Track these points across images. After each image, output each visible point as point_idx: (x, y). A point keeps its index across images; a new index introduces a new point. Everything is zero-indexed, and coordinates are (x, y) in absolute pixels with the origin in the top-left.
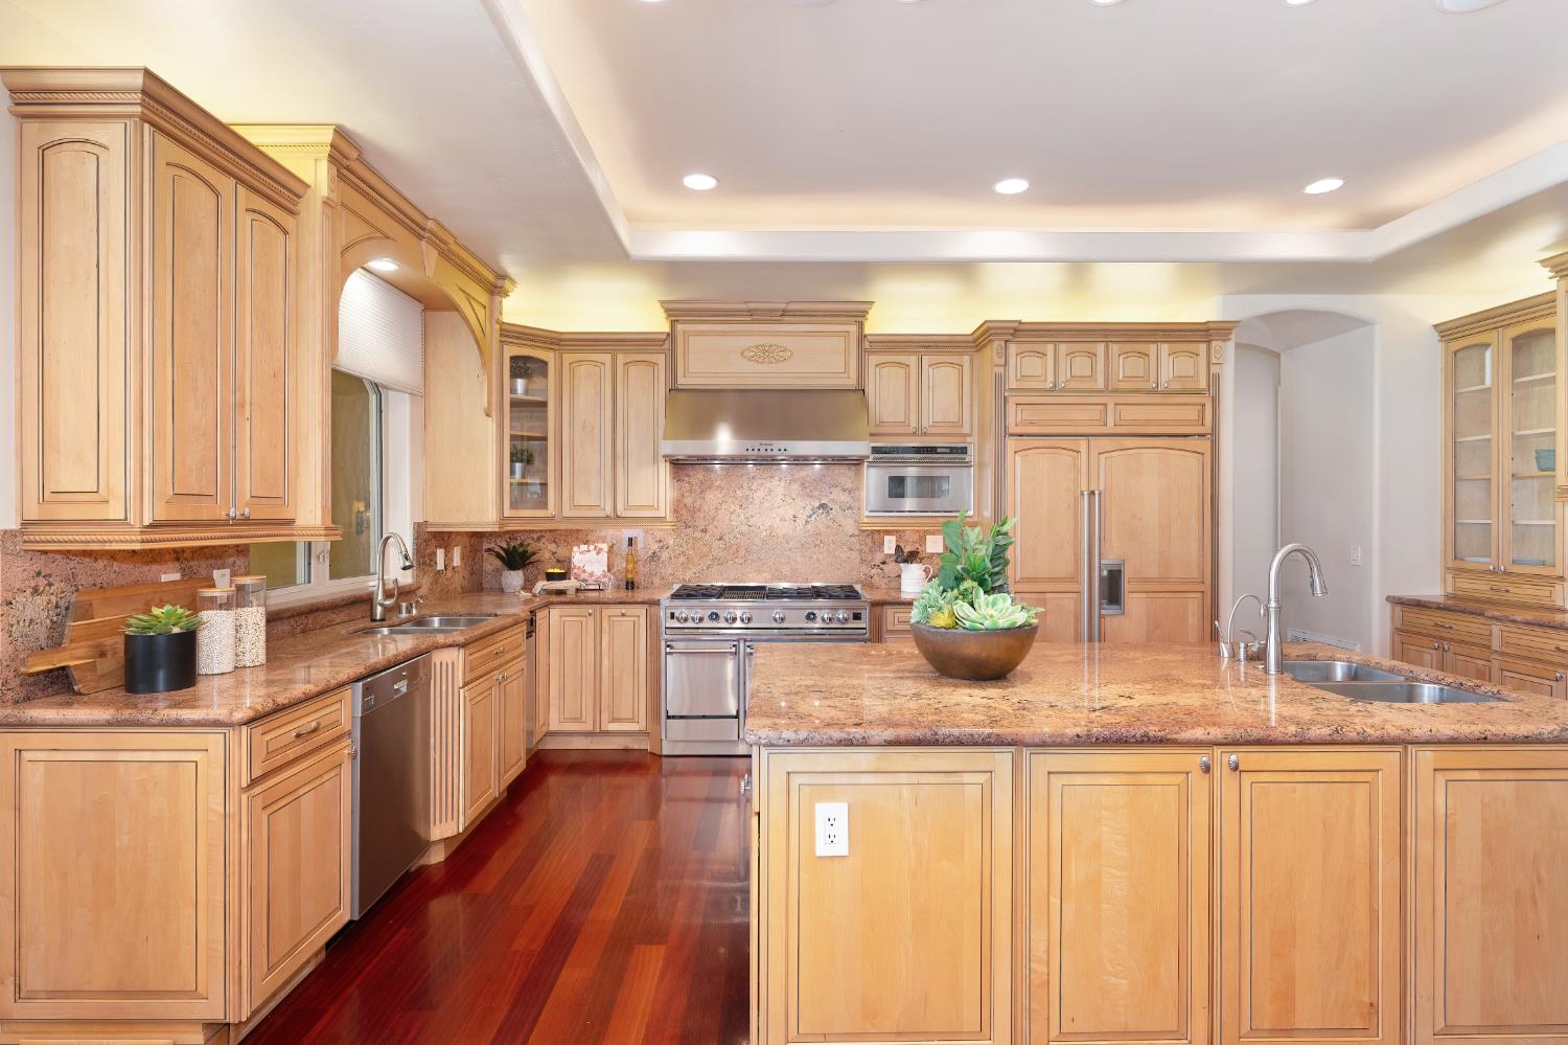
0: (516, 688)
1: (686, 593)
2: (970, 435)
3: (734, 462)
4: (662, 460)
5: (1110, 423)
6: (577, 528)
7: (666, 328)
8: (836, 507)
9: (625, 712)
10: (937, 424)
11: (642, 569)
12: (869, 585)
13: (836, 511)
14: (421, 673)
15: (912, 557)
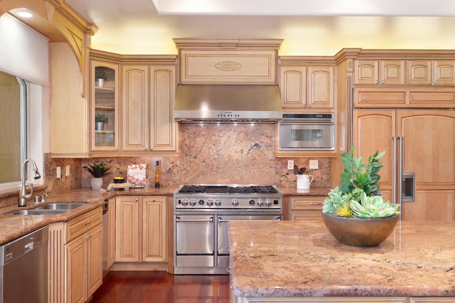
0: (97, 242)
1: (188, 190)
2: (333, 108)
3: (210, 122)
4: (174, 120)
5: (408, 102)
6: (130, 156)
7: (176, 52)
8: (263, 145)
9: (154, 252)
10: (316, 103)
11: (164, 177)
12: (280, 185)
13: (263, 147)
14: (43, 236)
15: (302, 171)
